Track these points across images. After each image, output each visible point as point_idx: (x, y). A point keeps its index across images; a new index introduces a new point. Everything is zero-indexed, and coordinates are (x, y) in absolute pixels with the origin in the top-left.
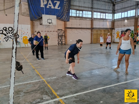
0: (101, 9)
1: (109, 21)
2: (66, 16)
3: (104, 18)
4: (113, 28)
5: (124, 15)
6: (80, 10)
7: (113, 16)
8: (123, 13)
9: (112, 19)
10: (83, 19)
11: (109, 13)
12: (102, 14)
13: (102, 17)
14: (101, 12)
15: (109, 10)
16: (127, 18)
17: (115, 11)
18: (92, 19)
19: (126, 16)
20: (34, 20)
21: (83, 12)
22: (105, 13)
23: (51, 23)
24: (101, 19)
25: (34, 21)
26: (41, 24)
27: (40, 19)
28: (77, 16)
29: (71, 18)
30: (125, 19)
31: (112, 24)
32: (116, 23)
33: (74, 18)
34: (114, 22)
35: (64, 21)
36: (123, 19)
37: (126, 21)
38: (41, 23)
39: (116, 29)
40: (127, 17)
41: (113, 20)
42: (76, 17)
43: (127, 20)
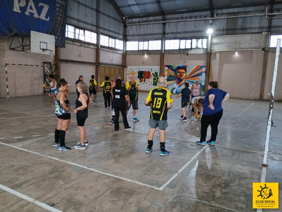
0: (110, 31)
1: (119, 52)
3: (113, 47)
4: (124, 66)
5: (144, 46)
6: (80, 28)
7: (125, 46)
8: (141, 43)
9: (122, 49)
10: (86, 45)
11: (120, 39)
12: (111, 39)
13: (110, 46)
14: (110, 36)
15: (119, 34)
16: (148, 52)
17: (126, 36)
18: (98, 48)
19: (146, 48)
21: (84, 31)
22: (115, 38)
23: (47, 50)
24: (109, 48)
26: (11, 49)
27: (10, 38)
29: (67, 41)
30: (144, 52)
31: (123, 59)
32: (129, 58)
33: (71, 43)
34: (126, 55)
36: (142, 52)
37: (146, 56)
39: (128, 67)
40: (148, 50)
41: (125, 52)
42: (74, 40)
43: (147, 54)
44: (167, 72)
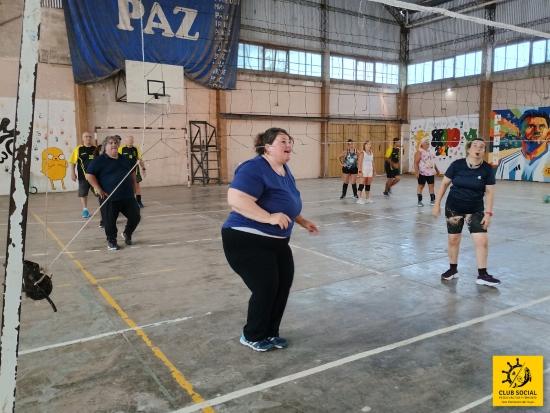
0: (359, 46)
1: (386, 91)
2: (221, 68)
3: (370, 79)
4: (401, 120)
5: (444, 69)
6: (276, 47)
7: (403, 75)
8: (438, 64)
9: (397, 83)
10: (291, 82)
11: (388, 62)
12: (361, 64)
13: (360, 78)
14: (358, 58)
15: (386, 50)
16: (455, 83)
18: (324, 85)
19: (449, 75)
20: (93, 83)
22: (373, 60)
23: (164, 95)
24: (357, 83)
25: (90, 87)
26: (119, 100)
27: (116, 80)
28: (264, 71)
29: (242, 77)
30: (444, 85)
31: (398, 104)
32: (414, 102)
33: (255, 78)
34: (406, 95)
35: (215, 88)
36: (441, 85)
37: (450, 93)
38: (119, 96)
39: (412, 121)
40: (453, 79)
41: (403, 88)
43: (453, 88)
44: (498, 127)
